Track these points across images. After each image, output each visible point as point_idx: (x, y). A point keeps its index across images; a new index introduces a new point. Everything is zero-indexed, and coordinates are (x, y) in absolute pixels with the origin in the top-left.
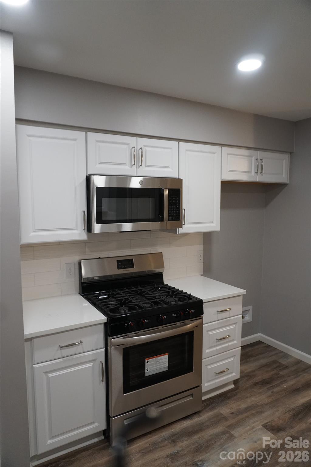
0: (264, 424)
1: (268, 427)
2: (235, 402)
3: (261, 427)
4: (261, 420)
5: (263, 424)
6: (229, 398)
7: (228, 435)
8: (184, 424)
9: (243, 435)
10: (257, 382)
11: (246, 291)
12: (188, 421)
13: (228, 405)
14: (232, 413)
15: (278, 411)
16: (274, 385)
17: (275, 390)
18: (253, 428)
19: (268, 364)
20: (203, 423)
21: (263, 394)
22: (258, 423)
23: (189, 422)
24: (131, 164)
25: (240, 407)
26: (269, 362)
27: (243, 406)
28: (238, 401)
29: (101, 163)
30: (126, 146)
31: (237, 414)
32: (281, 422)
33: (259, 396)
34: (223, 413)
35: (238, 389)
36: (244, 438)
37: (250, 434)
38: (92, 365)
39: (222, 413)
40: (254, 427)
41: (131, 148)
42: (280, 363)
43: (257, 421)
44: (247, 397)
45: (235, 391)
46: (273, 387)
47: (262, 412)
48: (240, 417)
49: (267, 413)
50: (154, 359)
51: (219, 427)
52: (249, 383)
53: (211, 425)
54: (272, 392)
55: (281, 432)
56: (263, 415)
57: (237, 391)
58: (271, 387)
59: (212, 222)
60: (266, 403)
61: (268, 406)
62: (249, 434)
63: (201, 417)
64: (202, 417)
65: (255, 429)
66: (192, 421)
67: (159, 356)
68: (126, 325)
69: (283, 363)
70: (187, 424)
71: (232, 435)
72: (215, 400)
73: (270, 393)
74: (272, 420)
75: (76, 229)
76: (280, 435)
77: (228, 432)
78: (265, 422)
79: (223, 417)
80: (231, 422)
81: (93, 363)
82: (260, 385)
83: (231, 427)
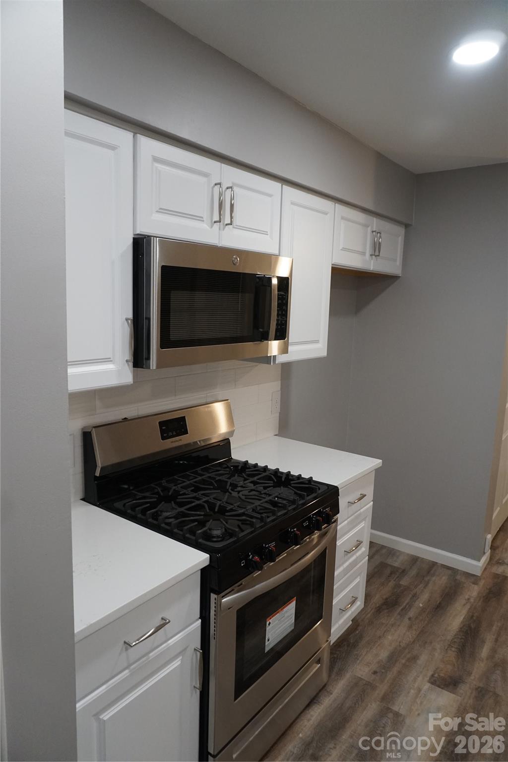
0: (430, 679)
1: (438, 683)
2: (368, 651)
3: (427, 686)
4: (421, 672)
5: (428, 678)
6: (354, 645)
7: (390, 715)
8: (312, 716)
9: (413, 707)
10: (378, 605)
11: (381, 461)
12: (316, 708)
13: (360, 659)
14: (375, 673)
15: (434, 649)
16: (406, 606)
17: (412, 613)
18: (419, 690)
19: (376, 570)
20: (342, 705)
21: (399, 626)
22: (420, 679)
23: (319, 710)
24: (212, 221)
25: (380, 658)
26: (375, 568)
27: (384, 655)
28: (371, 648)
29: (162, 211)
30: (203, 180)
31: (383, 672)
32: (450, 667)
33: (396, 631)
34: (362, 676)
35: (358, 625)
36: (417, 713)
37: (421, 703)
38: (179, 663)
39: (360, 676)
40: (419, 688)
41: (213, 185)
42: (391, 566)
43: (418, 677)
44: (380, 637)
45: (356, 629)
46: (405, 610)
47: (415, 658)
48: (390, 676)
49: (423, 659)
50: (278, 614)
51: (370, 705)
52: (369, 611)
53: (355, 704)
54: (410, 619)
55: (460, 685)
56: (419, 662)
57: (360, 628)
58: (402, 610)
59: (317, 342)
60: (412, 640)
61: (418, 645)
62: (419, 702)
63: (332, 694)
64: (334, 693)
65: (422, 692)
66: (322, 706)
67: (284, 608)
68: (243, 563)
69: (395, 565)
70: (317, 713)
71: (397, 715)
72: (335, 656)
73: (406, 620)
74: (437, 669)
75: (111, 361)
76: (461, 691)
77: (388, 709)
78: (430, 673)
79: (366, 684)
80: (383, 688)
81: (181, 658)
82: (386, 611)
83: (388, 698)
